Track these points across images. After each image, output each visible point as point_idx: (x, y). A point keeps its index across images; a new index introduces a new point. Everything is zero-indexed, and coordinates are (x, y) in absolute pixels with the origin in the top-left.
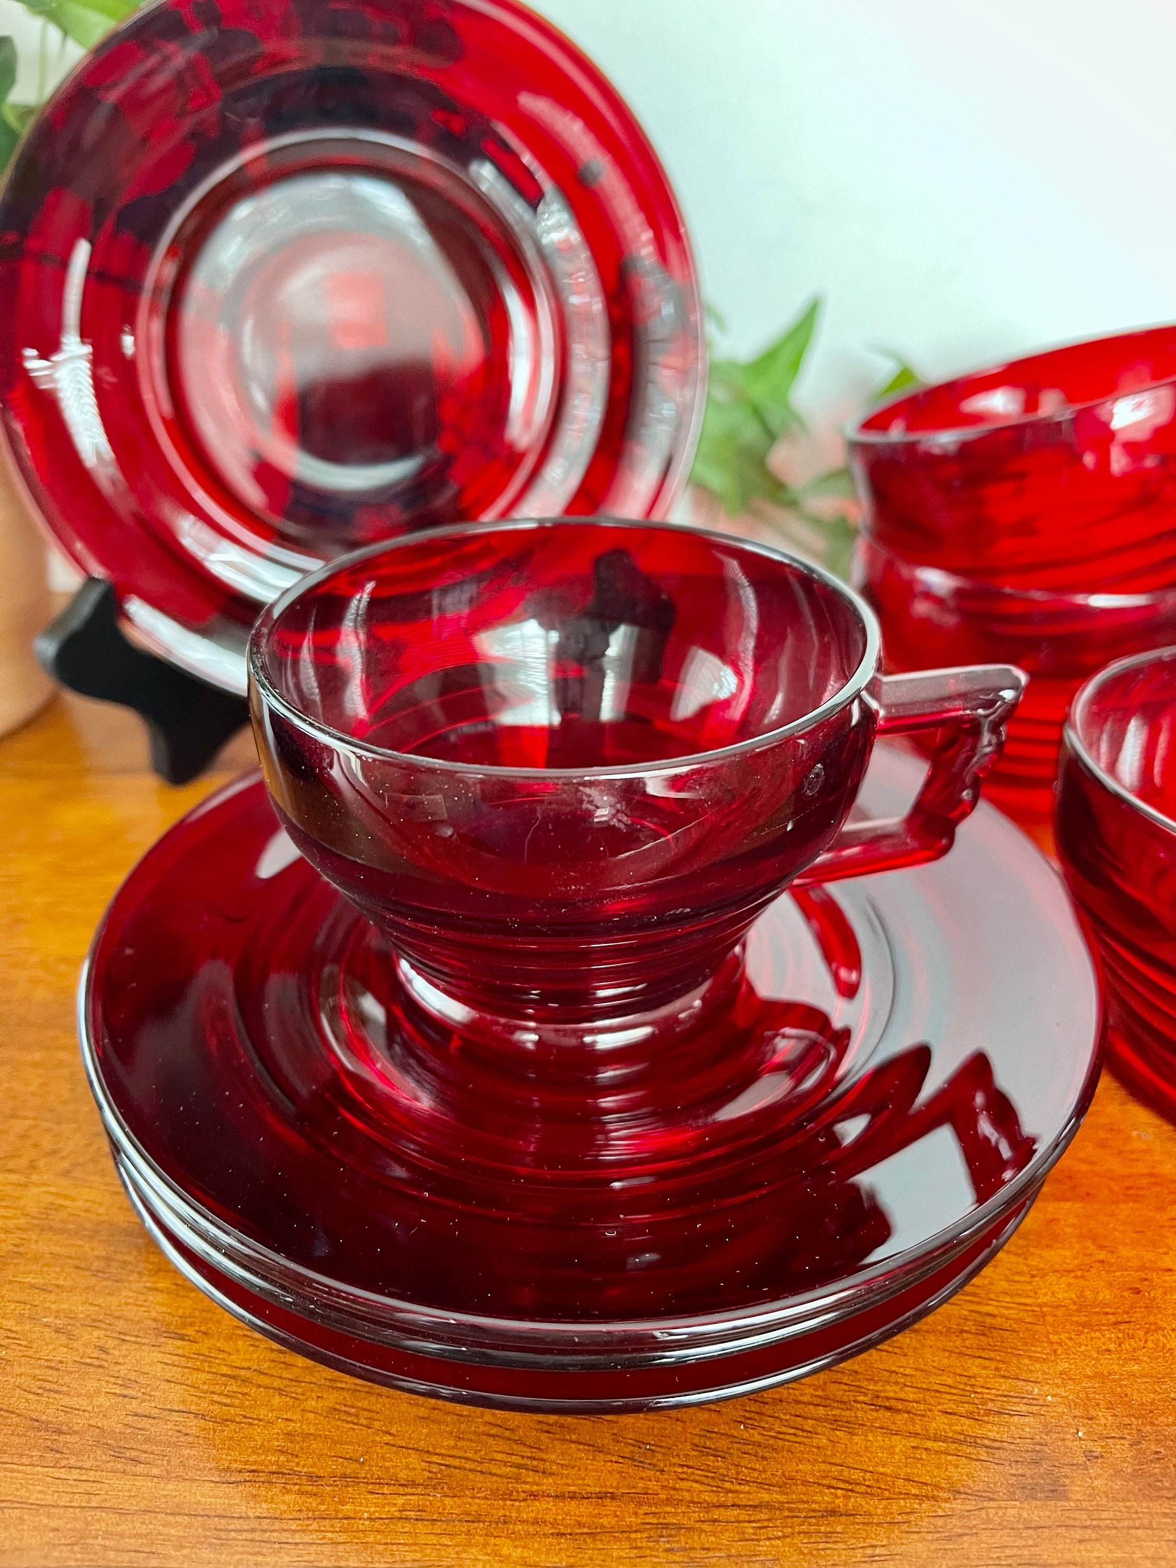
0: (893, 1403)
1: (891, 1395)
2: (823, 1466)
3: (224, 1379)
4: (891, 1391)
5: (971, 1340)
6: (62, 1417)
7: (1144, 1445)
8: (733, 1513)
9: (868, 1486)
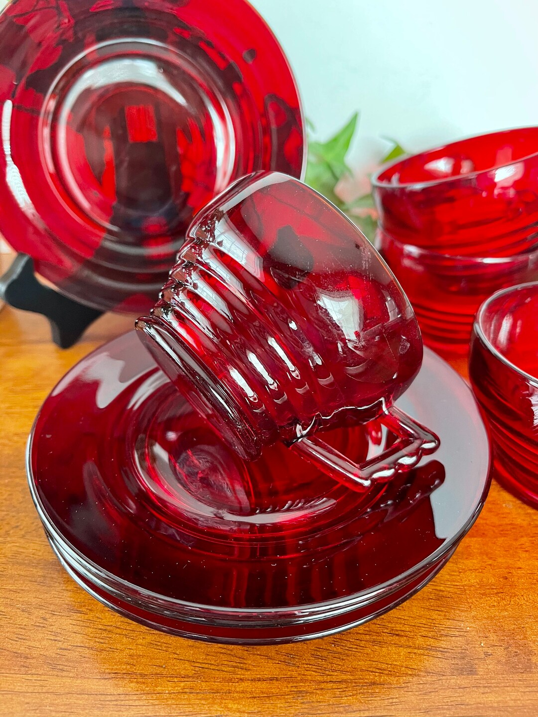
0: (400, 633)
1: (398, 629)
2: (369, 662)
3: (100, 631)
4: (399, 627)
5: (433, 602)
6: (28, 651)
7: (510, 649)
8: (330, 685)
9: (389, 671)
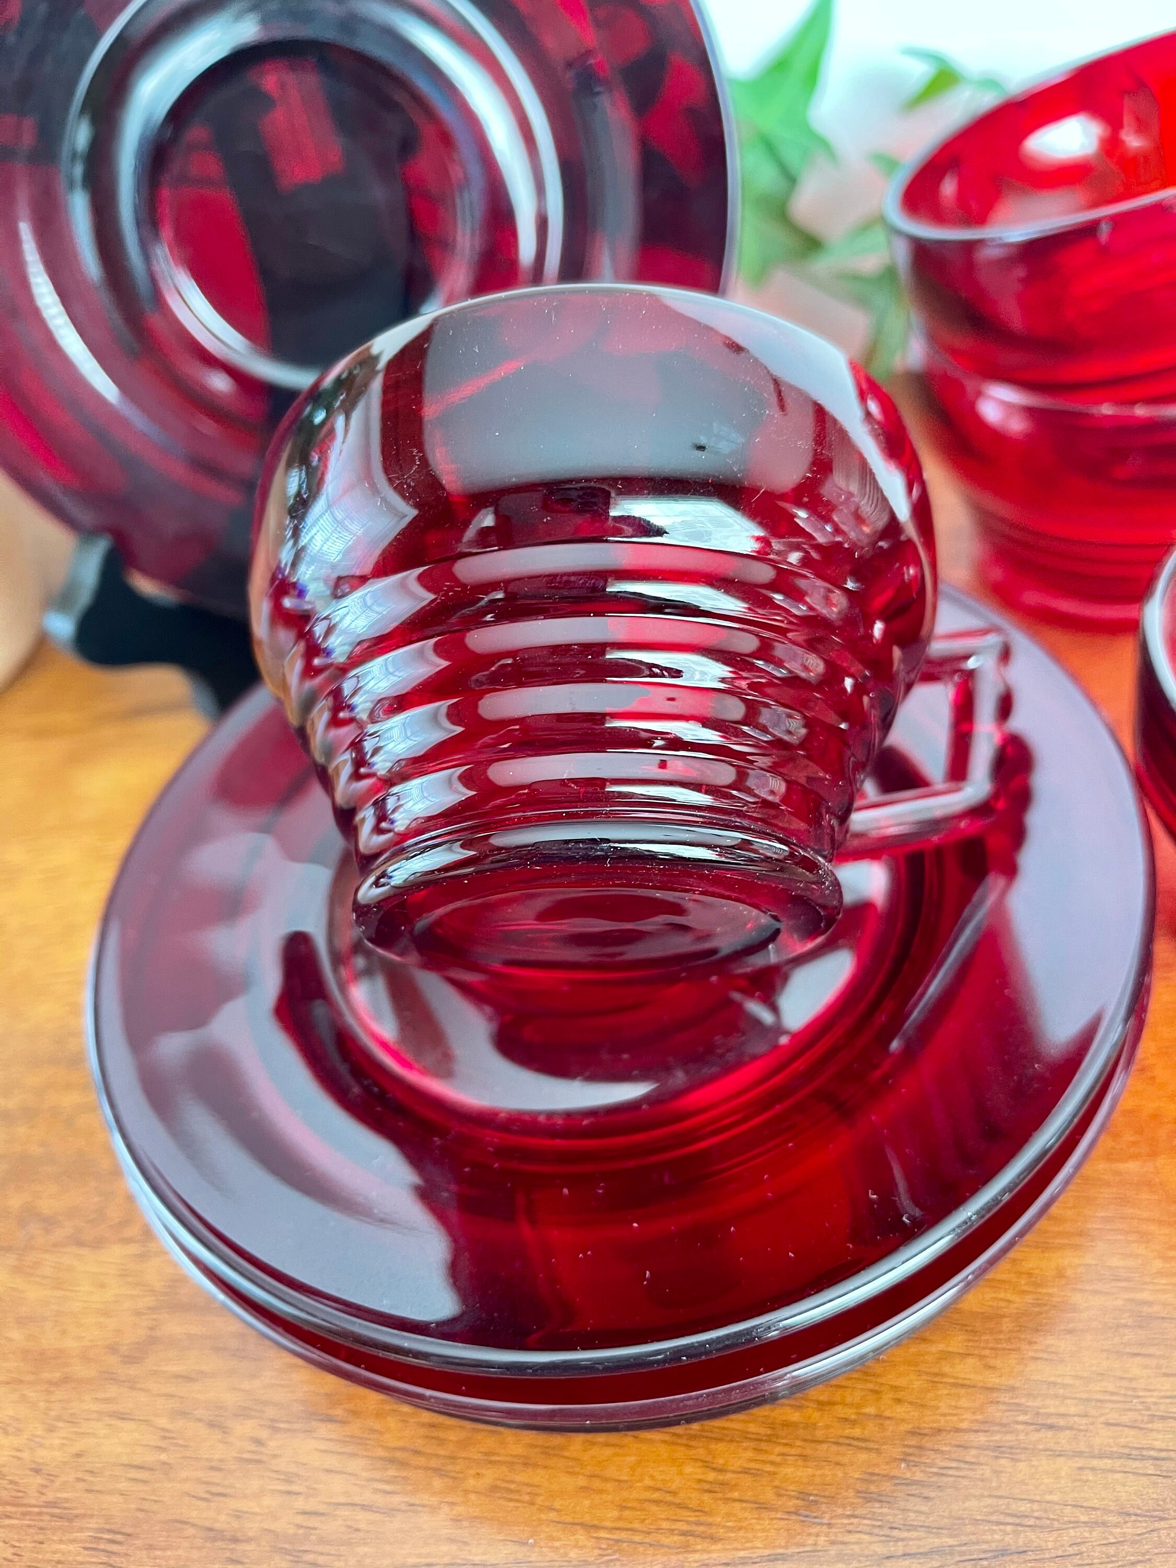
0: (1055, 1420)
1: (1052, 1410)
2: (989, 1501)
9: (1037, 1518)
